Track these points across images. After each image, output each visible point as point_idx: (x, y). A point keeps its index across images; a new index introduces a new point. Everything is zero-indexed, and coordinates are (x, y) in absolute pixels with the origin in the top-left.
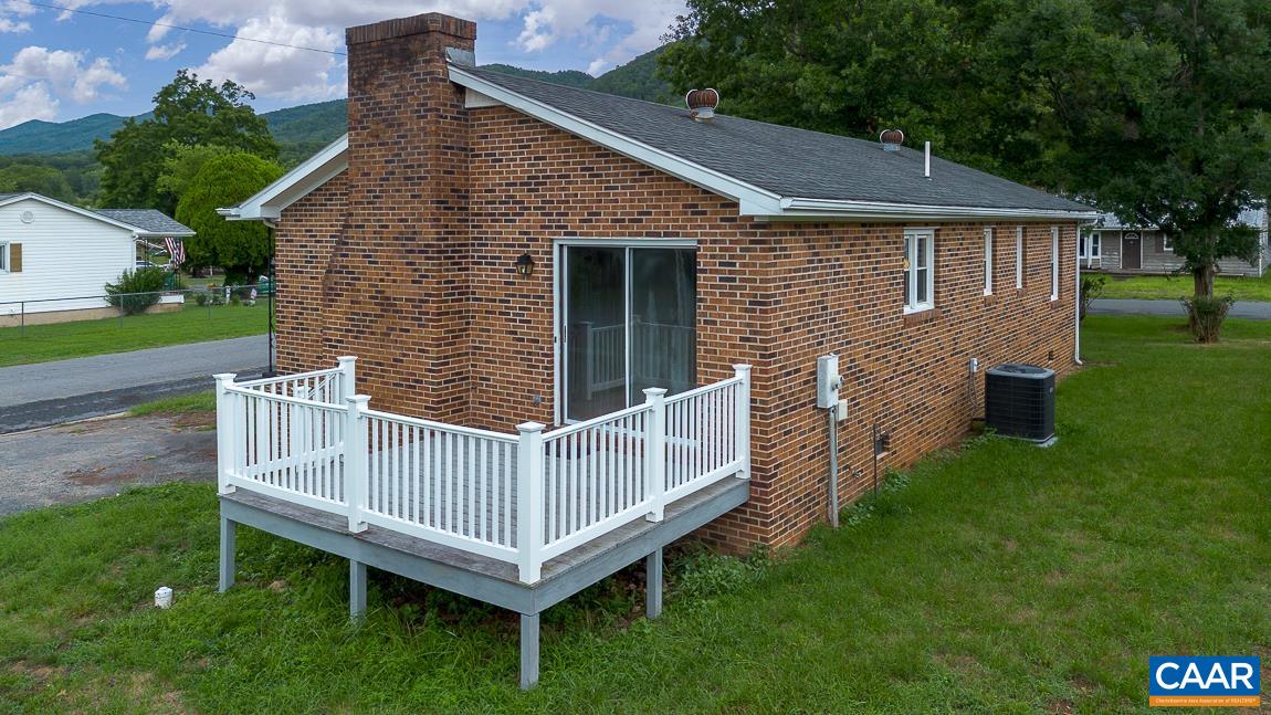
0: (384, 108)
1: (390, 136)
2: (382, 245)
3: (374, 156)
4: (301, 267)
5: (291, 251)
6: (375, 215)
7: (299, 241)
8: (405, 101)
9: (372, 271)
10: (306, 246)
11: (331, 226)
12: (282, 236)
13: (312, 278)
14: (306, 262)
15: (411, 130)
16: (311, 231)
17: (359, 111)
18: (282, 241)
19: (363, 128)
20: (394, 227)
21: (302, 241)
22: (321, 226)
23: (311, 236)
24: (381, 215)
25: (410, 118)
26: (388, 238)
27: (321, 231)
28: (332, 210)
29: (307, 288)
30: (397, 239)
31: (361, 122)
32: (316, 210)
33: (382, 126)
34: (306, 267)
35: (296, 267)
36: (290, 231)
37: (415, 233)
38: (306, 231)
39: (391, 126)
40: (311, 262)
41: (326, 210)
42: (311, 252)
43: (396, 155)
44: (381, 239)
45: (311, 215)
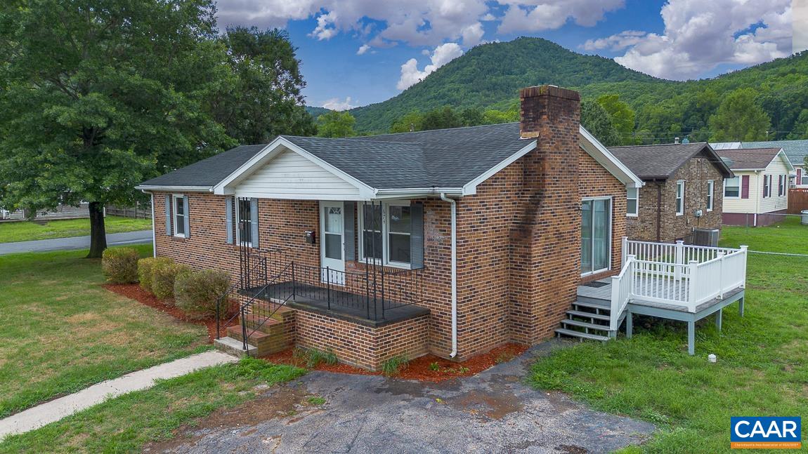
0: (561, 134)
1: (563, 149)
2: (558, 206)
3: (556, 159)
4: (477, 226)
5: (470, 217)
6: (556, 190)
7: (476, 209)
8: (569, 132)
9: (555, 222)
10: (480, 212)
11: (496, 198)
12: (463, 207)
13: (484, 233)
14: (480, 223)
15: (571, 147)
16: (484, 202)
17: (551, 133)
18: (464, 210)
19: (553, 143)
20: (564, 196)
21: (477, 209)
22: (489, 198)
23: (483, 206)
24: (559, 190)
25: (571, 141)
26: (561, 202)
27: (490, 202)
28: (496, 188)
29: (481, 240)
30: (564, 202)
31: (551, 140)
32: (487, 188)
33: (560, 143)
34: (480, 226)
35: (474, 227)
36: (470, 203)
37: (571, 199)
38: (480, 202)
39: (563, 144)
40: (484, 222)
41: (493, 188)
42: (483, 216)
43: (565, 159)
44: (559, 202)
45: (484, 192)
